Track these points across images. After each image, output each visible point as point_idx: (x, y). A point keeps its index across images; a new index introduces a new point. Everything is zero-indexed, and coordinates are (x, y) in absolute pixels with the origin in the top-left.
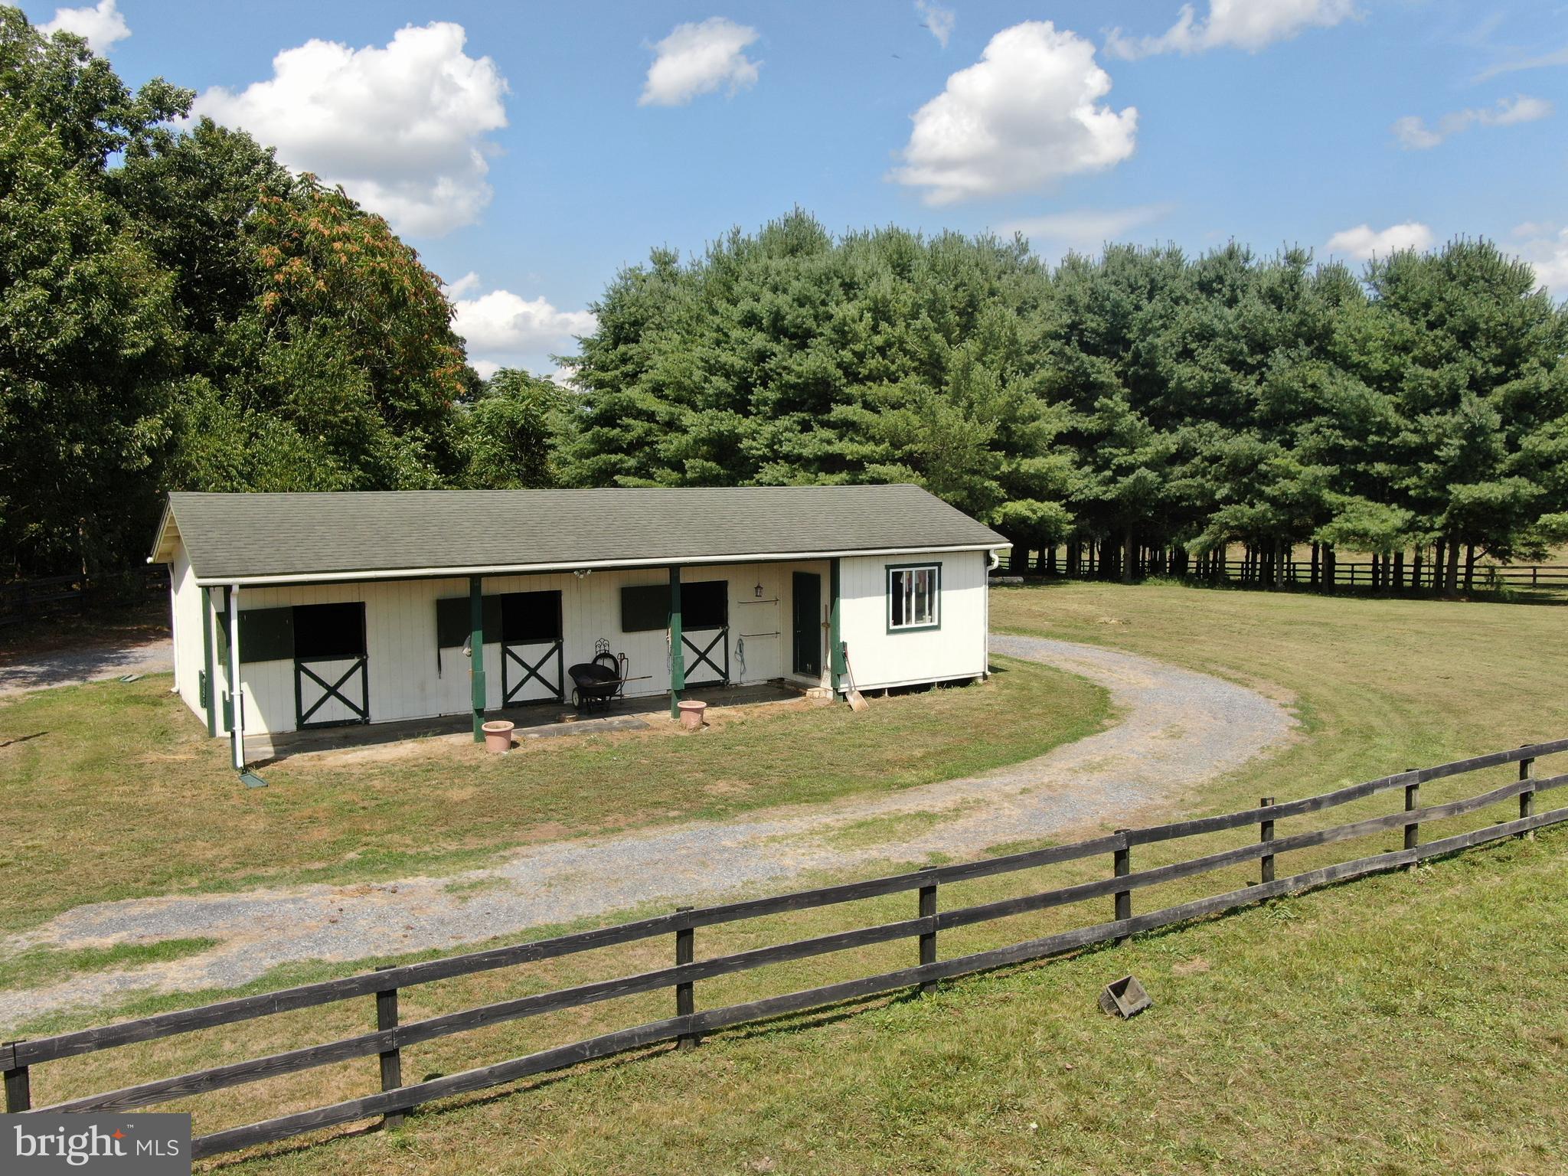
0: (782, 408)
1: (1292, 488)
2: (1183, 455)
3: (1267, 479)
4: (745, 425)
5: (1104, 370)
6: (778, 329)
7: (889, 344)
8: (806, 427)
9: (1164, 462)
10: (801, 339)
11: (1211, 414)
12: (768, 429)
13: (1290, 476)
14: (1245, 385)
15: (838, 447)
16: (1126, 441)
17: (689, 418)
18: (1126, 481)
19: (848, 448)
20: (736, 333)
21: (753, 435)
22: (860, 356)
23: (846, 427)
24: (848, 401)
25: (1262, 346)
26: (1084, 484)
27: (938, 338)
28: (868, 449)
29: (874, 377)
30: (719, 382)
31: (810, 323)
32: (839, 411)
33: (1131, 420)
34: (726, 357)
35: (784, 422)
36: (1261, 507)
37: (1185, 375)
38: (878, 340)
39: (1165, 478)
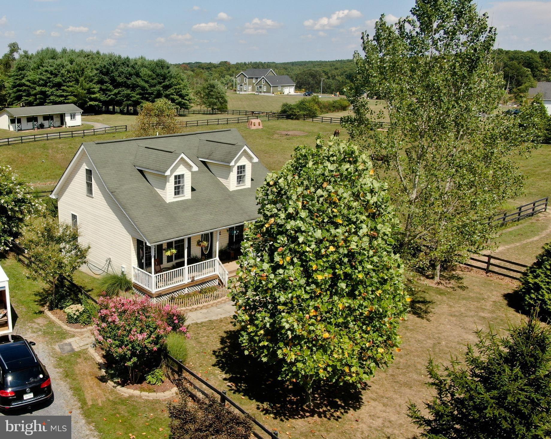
0: (53, 87)
1: (134, 99)
2: (119, 93)
3: (131, 97)
4: (47, 89)
5: (106, 79)
6: (51, 73)
7: (70, 76)
8: (57, 90)
9: (115, 94)
10: (56, 75)
11: (124, 86)
12: (51, 90)
13: (135, 97)
14: (129, 82)
15: (63, 94)
16: (110, 91)
17: (37, 88)
18: (110, 98)
19: (65, 94)
20: (44, 73)
21: (48, 91)
22: (66, 79)
23: (64, 90)
24: (64, 86)
25: (131, 75)
26: (103, 98)
27: (78, 76)
28: (67, 94)
29: (68, 82)
30: (41, 82)
31: (57, 73)
32: (62, 88)
33: (111, 87)
34: (43, 77)
35: (53, 89)
36: (130, 102)
37: (119, 80)
38: (68, 76)
39: (117, 97)
